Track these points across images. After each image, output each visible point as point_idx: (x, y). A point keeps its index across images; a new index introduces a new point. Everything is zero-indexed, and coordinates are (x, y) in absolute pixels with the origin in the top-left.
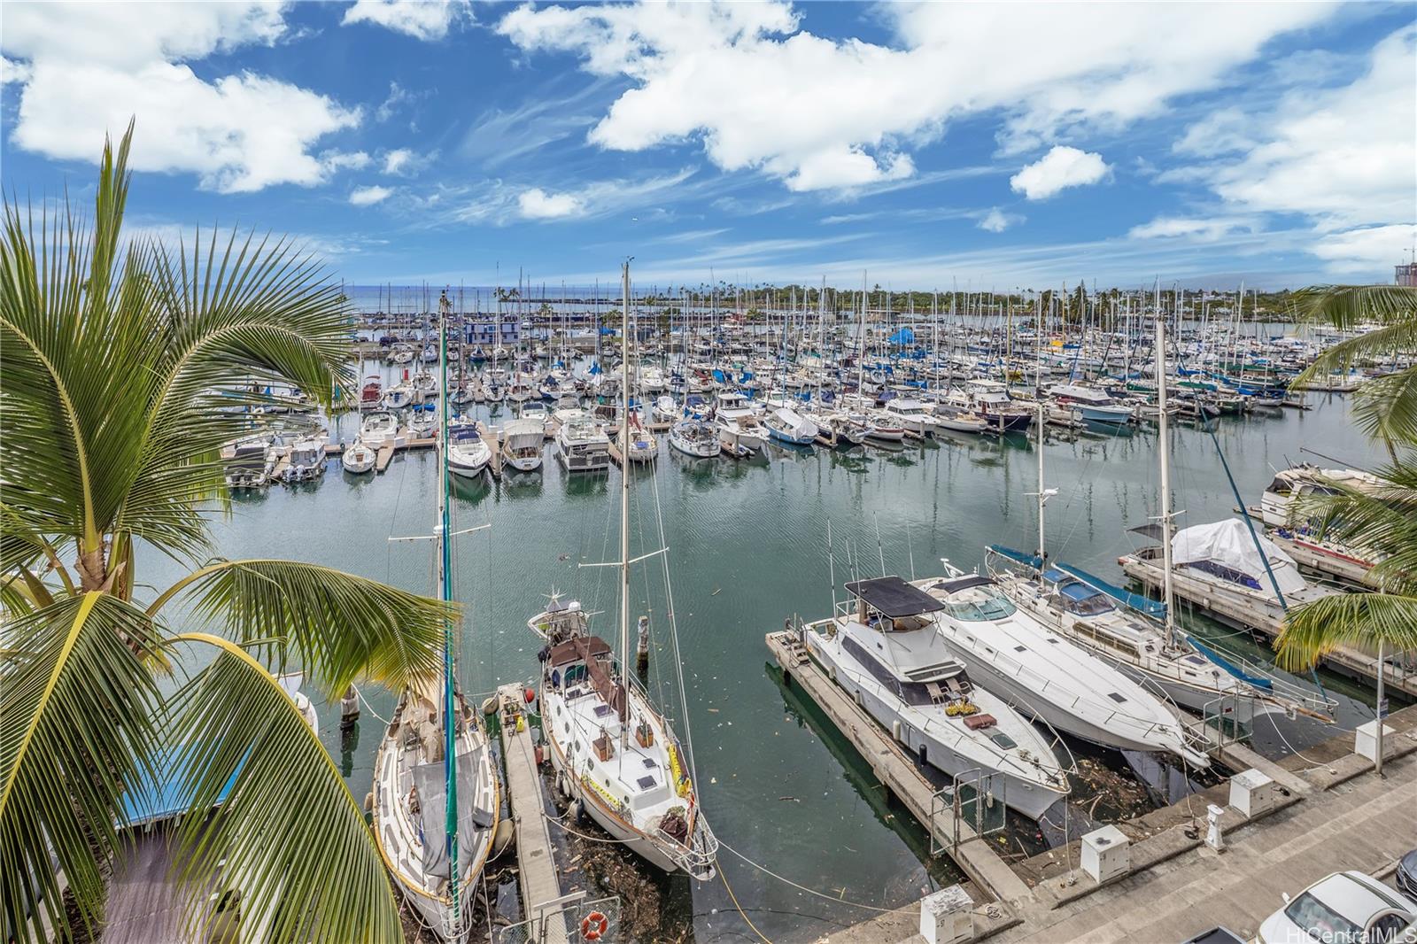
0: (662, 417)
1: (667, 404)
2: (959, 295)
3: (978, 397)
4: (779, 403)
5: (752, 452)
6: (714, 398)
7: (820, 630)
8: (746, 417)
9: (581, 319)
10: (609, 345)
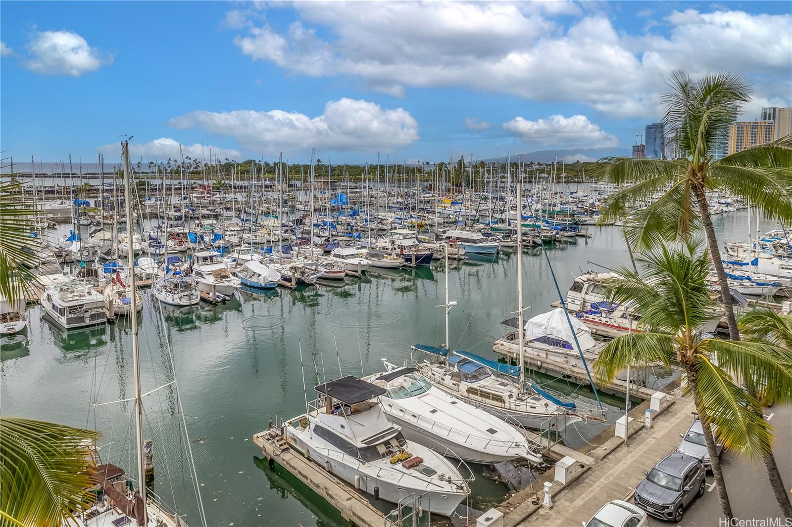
0: (144, 275)
1: (147, 264)
2: (382, 167)
3: (398, 243)
4: (248, 257)
5: (227, 298)
6: (191, 256)
7: (295, 425)
8: (220, 270)
9: (52, 192)
10: (85, 215)
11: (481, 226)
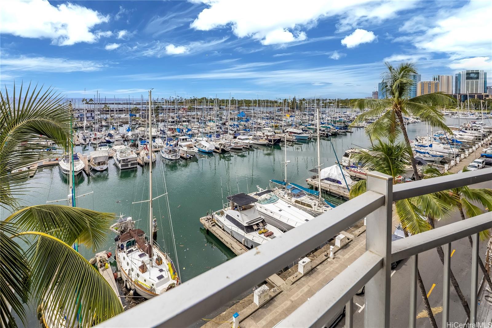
0: (157, 146)
1: (159, 141)
2: (259, 100)
3: (266, 134)
4: (201, 139)
5: (192, 157)
6: (177, 139)
7: (218, 214)
8: (190, 144)
9: (122, 111)
10: (134, 120)
11: (303, 127)
